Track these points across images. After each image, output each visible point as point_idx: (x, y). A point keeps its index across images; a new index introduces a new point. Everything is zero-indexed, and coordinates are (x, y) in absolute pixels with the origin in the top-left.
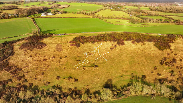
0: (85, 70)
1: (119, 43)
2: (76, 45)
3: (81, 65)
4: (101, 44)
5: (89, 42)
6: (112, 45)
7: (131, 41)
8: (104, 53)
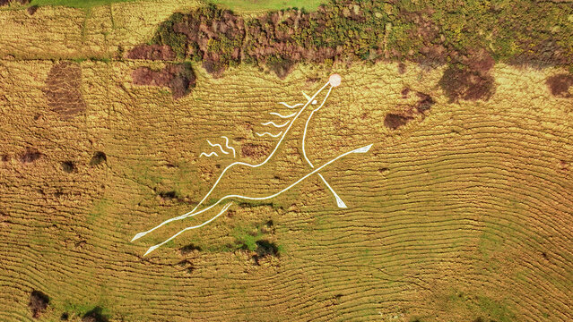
0: (191, 269)
1: (452, 83)
2: (170, 76)
3: (174, 231)
4: (335, 80)
5: (254, 60)
6: (405, 92)
7: (550, 71)
8: (337, 147)
